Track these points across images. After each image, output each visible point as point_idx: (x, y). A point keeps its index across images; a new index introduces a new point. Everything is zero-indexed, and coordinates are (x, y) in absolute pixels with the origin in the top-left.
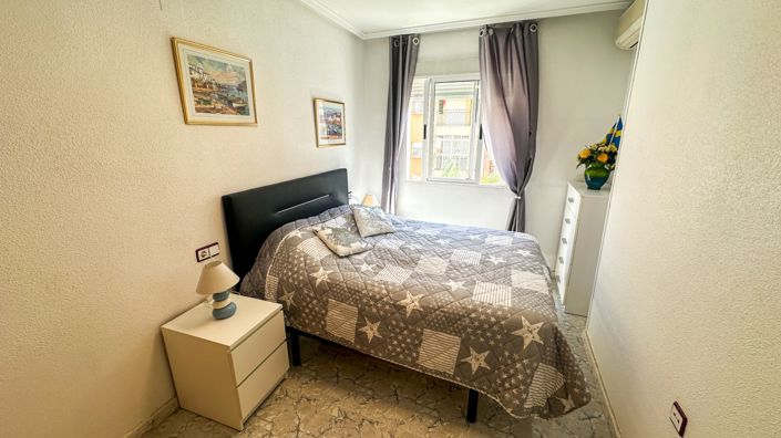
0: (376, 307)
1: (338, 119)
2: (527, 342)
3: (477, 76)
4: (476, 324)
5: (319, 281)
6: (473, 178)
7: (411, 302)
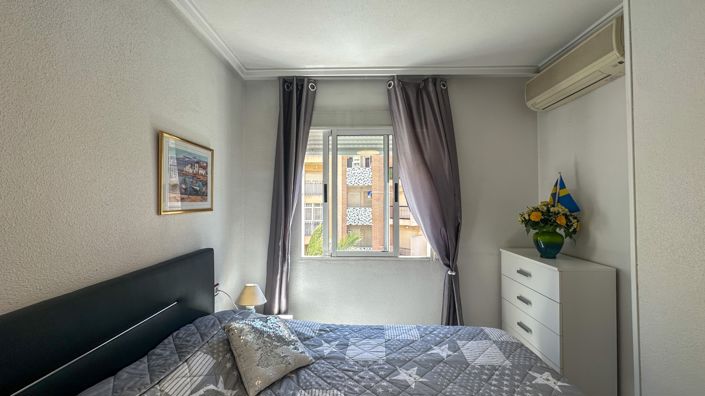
1: (202, 172)
6: (390, 249)
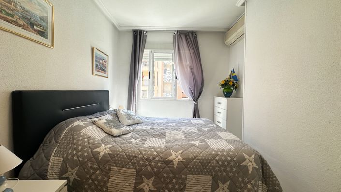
0: (150, 165)
1: (105, 63)
2: (250, 169)
3: (173, 51)
4: (220, 163)
5: (102, 154)
6: (174, 97)
7: (176, 157)
